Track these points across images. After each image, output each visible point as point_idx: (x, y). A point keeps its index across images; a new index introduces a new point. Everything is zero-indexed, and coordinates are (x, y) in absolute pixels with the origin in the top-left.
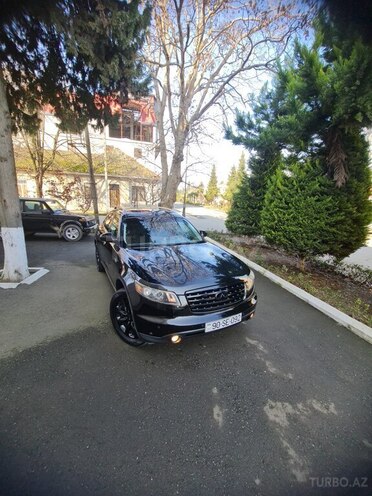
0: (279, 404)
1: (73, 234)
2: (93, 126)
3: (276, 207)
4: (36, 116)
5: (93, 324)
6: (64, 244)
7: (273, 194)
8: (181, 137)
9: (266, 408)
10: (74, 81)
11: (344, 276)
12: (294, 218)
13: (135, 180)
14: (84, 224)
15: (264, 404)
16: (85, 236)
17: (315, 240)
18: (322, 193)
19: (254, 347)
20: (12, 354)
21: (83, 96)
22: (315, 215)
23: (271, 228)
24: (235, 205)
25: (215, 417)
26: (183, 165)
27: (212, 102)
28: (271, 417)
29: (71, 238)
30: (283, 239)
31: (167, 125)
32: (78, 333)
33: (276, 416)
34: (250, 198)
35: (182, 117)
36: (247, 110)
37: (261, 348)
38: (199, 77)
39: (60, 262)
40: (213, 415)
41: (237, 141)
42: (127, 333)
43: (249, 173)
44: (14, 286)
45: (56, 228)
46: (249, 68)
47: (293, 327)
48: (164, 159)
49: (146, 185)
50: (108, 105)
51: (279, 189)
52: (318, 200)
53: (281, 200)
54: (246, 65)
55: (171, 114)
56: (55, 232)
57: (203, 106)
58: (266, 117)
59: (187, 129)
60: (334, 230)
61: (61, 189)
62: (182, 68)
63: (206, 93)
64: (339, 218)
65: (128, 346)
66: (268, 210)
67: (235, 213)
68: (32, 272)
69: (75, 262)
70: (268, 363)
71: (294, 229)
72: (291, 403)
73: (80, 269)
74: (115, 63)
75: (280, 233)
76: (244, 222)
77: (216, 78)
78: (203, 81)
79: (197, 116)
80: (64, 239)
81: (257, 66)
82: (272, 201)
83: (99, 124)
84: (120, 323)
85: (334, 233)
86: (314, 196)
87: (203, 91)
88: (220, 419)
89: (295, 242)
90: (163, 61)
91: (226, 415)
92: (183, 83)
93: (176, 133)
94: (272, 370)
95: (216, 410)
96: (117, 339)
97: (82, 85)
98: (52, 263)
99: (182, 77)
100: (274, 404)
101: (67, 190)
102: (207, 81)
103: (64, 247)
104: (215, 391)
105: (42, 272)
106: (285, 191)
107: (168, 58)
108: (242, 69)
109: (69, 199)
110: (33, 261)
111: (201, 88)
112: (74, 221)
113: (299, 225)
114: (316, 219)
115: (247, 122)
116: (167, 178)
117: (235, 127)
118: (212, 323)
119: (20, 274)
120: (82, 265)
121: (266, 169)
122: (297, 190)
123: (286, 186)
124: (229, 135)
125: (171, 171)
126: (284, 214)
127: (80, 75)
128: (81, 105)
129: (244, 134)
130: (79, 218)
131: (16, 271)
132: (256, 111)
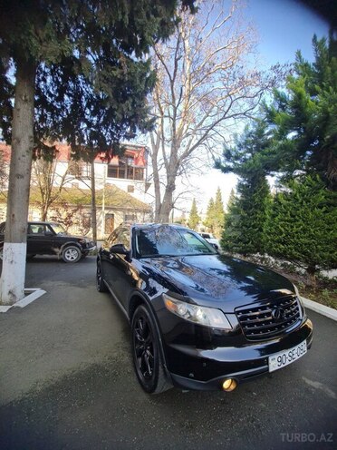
1: (72, 255)
2: (101, 158)
4: (54, 147)
6: (61, 265)
7: (274, 209)
8: (172, 169)
10: (90, 124)
12: (304, 230)
13: (129, 210)
14: (84, 245)
16: (83, 258)
17: (331, 252)
18: (329, 205)
21: (94, 136)
22: (327, 226)
23: (279, 241)
24: (229, 224)
26: (175, 194)
27: (199, 143)
29: (69, 259)
30: (294, 252)
32: (78, 375)
34: (244, 217)
36: (232, 145)
38: (185, 128)
39: (59, 283)
41: (226, 170)
43: (239, 196)
44: (5, 309)
45: (56, 250)
46: (230, 117)
48: (157, 189)
49: (138, 214)
50: (118, 140)
51: (280, 204)
52: (326, 212)
53: (286, 213)
54: (227, 116)
55: (164, 153)
56: (55, 253)
57: (191, 146)
58: (250, 151)
59: (178, 165)
61: (64, 215)
62: (174, 120)
63: (193, 137)
66: (271, 225)
67: (229, 232)
68: (27, 294)
69: (74, 282)
71: (307, 241)
73: (78, 289)
74: (129, 102)
75: (291, 246)
76: (240, 240)
78: (189, 131)
79: (187, 154)
80: (63, 261)
81: (236, 115)
82: (274, 216)
83: (107, 156)
86: (321, 208)
87: (190, 137)
89: (309, 255)
90: (159, 115)
92: (174, 130)
93: (168, 167)
97: (98, 126)
98: (49, 284)
99: (174, 126)
101: (70, 216)
102: (192, 131)
103: (62, 268)
105: (38, 293)
106: (289, 205)
107: (162, 113)
108: (224, 118)
109: (69, 224)
110: (30, 282)
111: (188, 135)
112: (75, 242)
113: (311, 237)
114: (329, 230)
115: (233, 154)
116: (161, 205)
117: (223, 159)
118: (276, 356)
119: (14, 295)
120: (80, 286)
121: (255, 192)
122: (302, 203)
123: (289, 200)
124: (218, 165)
125: (165, 198)
126: (292, 227)
127: (95, 119)
128: (94, 142)
129: (231, 164)
130: (79, 240)
131: (10, 292)
132: (240, 146)
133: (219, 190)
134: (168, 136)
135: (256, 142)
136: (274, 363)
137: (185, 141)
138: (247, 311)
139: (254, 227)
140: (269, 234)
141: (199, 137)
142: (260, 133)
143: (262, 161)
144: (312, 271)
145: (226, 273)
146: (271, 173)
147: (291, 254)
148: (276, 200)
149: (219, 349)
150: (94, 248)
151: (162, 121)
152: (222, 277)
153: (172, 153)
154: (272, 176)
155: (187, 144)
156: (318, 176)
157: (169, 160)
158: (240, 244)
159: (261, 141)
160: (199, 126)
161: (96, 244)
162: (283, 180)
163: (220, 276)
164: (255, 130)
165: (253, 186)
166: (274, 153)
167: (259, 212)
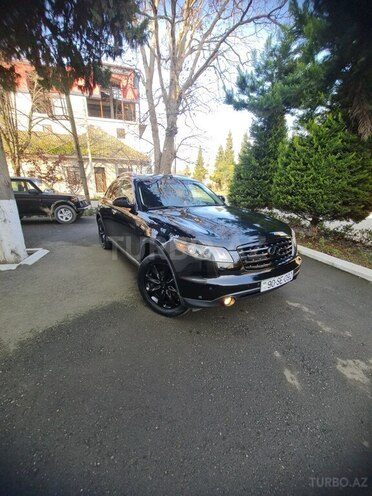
0: (350, 362)
1: (65, 215)
2: (80, 87)
3: (293, 169)
4: (12, 69)
5: (116, 298)
6: (55, 226)
7: (288, 156)
8: (174, 105)
9: (339, 367)
10: (54, 29)
11: (355, 242)
12: (314, 179)
13: (122, 162)
14: (77, 204)
15: (335, 363)
16: (79, 218)
17: (335, 202)
18: (345, 150)
19: (298, 310)
20: (32, 336)
21: (66, 49)
22: (337, 175)
23: (288, 193)
24: (238, 177)
25: (289, 380)
26: (177, 139)
27: (206, 65)
28: (349, 376)
29: (64, 219)
30: (300, 203)
31: (157, 93)
32: (103, 309)
33: (353, 374)
34: (255, 168)
35: (173, 83)
36: (249, 69)
37: (306, 310)
38: (188, 38)
39: (60, 243)
40: (285, 379)
41: (239, 106)
42: (160, 304)
43: (252, 141)
44: (14, 267)
45: (46, 210)
46: (249, 21)
47: (330, 288)
48: (155, 133)
49: (134, 167)
50: (99, 59)
51: (294, 149)
52: (340, 158)
53: (298, 161)
54: (245, 19)
55: (161, 80)
56: (45, 214)
57: (197, 69)
58: (270, 78)
59: (180, 98)
60: (356, 189)
61: (44, 168)
62: (173, 23)
63: (198, 55)
64: (362, 176)
65: (163, 317)
66: (282, 175)
67: (238, 186)
68: (30, 254)
69: (75, 242)
70: (320, 323)
71: (314, 191)
72: (362, 360)
73: (82, 248)
75: (298, 197)
76: (248, 194)
77: (209, 37)
78: (194, 43)
79: (191, 82)
80: (57, 222)
81: (258, 18)
82: (286, 165)
83: (87, 83)
84: (151, 294)
85: (355, 193)
86: (335, 154)
87: (194, 55)
88: (296, 382)
89: (314, 206)
90: (152, 14)
91: (300, 378)
92: (174, 41)
93: (167, 101)
94: (328, 329)
95: (287, 373)
96: (149, 312)
97: (66, 33)
98: (50, 244)
99: (173, 34)
100: (345, 363)
101: (52, 170)
102: (197, 43)
103: (58, 229)
104: (277, 354)
105: (40, 253)
106: (304, 151)
107: (156, 12)
108: (241, 23)
109: (54, 180)
110: (31, 243)
111: (192, 50)
112: (66, 201)
113: (320, 186)
114: (338, 179)
115: (249, 83)
116: (161, 155)
117: (236, 90)
118: (267, 281)
119: (17, 255)
120: (83, 245)
121: (270, 136)
122: (317, 149)
123: (304, 145)
124: (229, 100)
125: (165, 145)
126: (302, 176)
127: (61, 19)
128: (65, 60)
129: (245, 98)
130: (70, 198)
131: (12, 252)
132: (258, 70)
133: (230, 135)
134: (165, 52)
135: (279, 65)
136: (265, 286)
137: (188, 61)
138: (248, 249)
139: (265, 178)
140: (278, 185)
141: (207, 55)
142: (285, 50)
143: (283, 93)
144: (315, 222)
145: (233, 222)
146: (292, 110)
147: (297, 205)
148: (291, 145)
149: (222, 277)
150: (89, 207)
151: (156, 26)
152: (229, 225)
153: (172, 80)
154: (292, 114)
155: (190, 66)
156: (340, 115)
157: (168, 91)
158: (249, 198)
159: (286, 63)
160: (206, 35)
161: (90, 203)
162: (303, 121)
163: (227, 225)
164: (279, 44)
165: (269, 128)
166: (297, 82)
167: (272, 161)
